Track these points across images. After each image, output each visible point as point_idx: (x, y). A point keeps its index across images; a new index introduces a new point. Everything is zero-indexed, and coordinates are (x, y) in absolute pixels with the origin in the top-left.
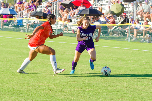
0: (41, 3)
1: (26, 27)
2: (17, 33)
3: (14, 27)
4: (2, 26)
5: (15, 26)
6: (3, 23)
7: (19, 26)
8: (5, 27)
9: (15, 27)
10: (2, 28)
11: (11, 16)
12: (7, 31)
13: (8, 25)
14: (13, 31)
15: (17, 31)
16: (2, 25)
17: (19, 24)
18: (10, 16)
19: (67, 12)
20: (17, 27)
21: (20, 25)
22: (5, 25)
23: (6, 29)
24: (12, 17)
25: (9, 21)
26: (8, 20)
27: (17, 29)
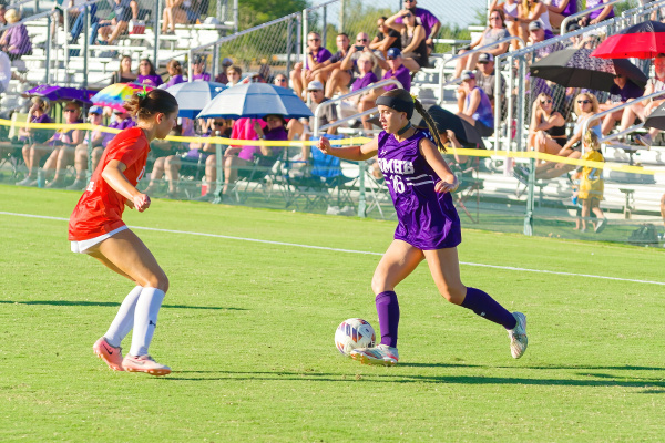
0: (431, 60)
1: (358, 185)
2: (310, 217)
3: (292, 188)
4: (227, 181)
5: (299, 182)
6: (233, 163)
7: (323, 179)
8: (242, 184)
9: (297, 188)
10: (230, 188)
11: (279, 124)
12: (254, 207)
13: (258, 177)
14: (288, 206)
15: (310, 207)
16: (227, 173)
17: (321, 169)
18: (270, 127)
19: (589, 105)
20: (313, 186)
21: (326, 174)
22: (243, 174)
23: (248, 199)
24: (281, 134)
25: (265, 153)
26: (258, 148)
27: (312, 196)
